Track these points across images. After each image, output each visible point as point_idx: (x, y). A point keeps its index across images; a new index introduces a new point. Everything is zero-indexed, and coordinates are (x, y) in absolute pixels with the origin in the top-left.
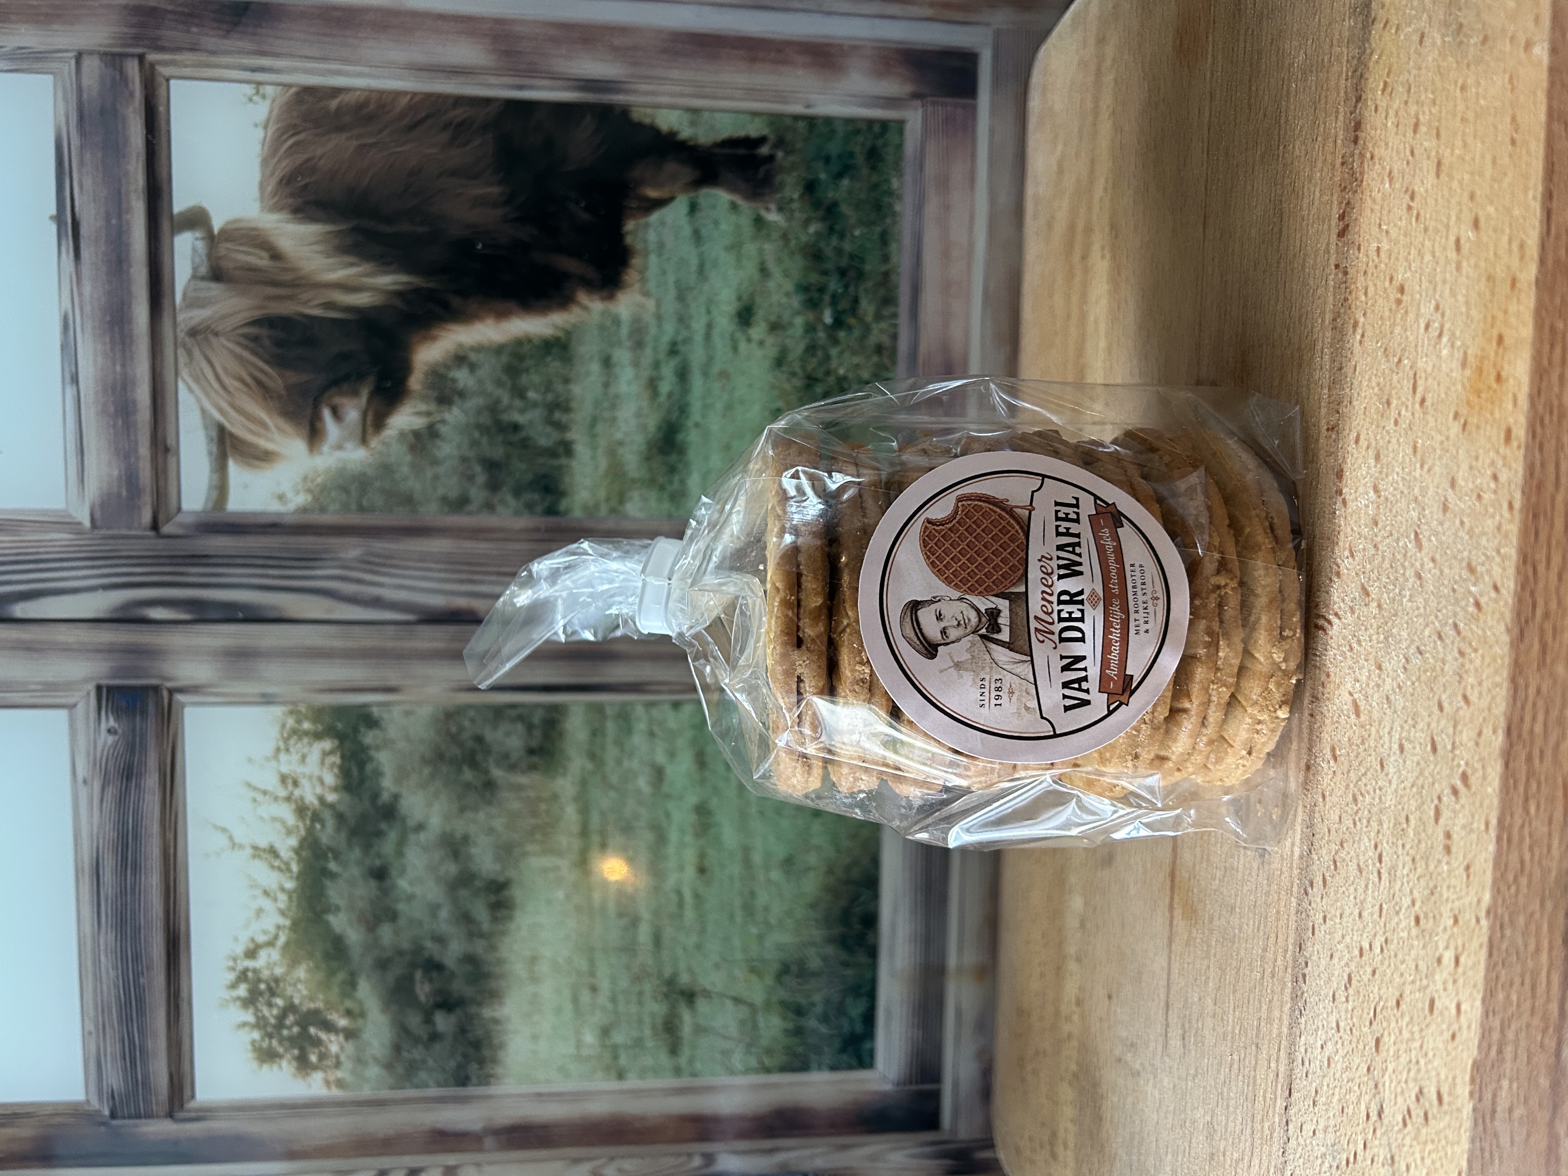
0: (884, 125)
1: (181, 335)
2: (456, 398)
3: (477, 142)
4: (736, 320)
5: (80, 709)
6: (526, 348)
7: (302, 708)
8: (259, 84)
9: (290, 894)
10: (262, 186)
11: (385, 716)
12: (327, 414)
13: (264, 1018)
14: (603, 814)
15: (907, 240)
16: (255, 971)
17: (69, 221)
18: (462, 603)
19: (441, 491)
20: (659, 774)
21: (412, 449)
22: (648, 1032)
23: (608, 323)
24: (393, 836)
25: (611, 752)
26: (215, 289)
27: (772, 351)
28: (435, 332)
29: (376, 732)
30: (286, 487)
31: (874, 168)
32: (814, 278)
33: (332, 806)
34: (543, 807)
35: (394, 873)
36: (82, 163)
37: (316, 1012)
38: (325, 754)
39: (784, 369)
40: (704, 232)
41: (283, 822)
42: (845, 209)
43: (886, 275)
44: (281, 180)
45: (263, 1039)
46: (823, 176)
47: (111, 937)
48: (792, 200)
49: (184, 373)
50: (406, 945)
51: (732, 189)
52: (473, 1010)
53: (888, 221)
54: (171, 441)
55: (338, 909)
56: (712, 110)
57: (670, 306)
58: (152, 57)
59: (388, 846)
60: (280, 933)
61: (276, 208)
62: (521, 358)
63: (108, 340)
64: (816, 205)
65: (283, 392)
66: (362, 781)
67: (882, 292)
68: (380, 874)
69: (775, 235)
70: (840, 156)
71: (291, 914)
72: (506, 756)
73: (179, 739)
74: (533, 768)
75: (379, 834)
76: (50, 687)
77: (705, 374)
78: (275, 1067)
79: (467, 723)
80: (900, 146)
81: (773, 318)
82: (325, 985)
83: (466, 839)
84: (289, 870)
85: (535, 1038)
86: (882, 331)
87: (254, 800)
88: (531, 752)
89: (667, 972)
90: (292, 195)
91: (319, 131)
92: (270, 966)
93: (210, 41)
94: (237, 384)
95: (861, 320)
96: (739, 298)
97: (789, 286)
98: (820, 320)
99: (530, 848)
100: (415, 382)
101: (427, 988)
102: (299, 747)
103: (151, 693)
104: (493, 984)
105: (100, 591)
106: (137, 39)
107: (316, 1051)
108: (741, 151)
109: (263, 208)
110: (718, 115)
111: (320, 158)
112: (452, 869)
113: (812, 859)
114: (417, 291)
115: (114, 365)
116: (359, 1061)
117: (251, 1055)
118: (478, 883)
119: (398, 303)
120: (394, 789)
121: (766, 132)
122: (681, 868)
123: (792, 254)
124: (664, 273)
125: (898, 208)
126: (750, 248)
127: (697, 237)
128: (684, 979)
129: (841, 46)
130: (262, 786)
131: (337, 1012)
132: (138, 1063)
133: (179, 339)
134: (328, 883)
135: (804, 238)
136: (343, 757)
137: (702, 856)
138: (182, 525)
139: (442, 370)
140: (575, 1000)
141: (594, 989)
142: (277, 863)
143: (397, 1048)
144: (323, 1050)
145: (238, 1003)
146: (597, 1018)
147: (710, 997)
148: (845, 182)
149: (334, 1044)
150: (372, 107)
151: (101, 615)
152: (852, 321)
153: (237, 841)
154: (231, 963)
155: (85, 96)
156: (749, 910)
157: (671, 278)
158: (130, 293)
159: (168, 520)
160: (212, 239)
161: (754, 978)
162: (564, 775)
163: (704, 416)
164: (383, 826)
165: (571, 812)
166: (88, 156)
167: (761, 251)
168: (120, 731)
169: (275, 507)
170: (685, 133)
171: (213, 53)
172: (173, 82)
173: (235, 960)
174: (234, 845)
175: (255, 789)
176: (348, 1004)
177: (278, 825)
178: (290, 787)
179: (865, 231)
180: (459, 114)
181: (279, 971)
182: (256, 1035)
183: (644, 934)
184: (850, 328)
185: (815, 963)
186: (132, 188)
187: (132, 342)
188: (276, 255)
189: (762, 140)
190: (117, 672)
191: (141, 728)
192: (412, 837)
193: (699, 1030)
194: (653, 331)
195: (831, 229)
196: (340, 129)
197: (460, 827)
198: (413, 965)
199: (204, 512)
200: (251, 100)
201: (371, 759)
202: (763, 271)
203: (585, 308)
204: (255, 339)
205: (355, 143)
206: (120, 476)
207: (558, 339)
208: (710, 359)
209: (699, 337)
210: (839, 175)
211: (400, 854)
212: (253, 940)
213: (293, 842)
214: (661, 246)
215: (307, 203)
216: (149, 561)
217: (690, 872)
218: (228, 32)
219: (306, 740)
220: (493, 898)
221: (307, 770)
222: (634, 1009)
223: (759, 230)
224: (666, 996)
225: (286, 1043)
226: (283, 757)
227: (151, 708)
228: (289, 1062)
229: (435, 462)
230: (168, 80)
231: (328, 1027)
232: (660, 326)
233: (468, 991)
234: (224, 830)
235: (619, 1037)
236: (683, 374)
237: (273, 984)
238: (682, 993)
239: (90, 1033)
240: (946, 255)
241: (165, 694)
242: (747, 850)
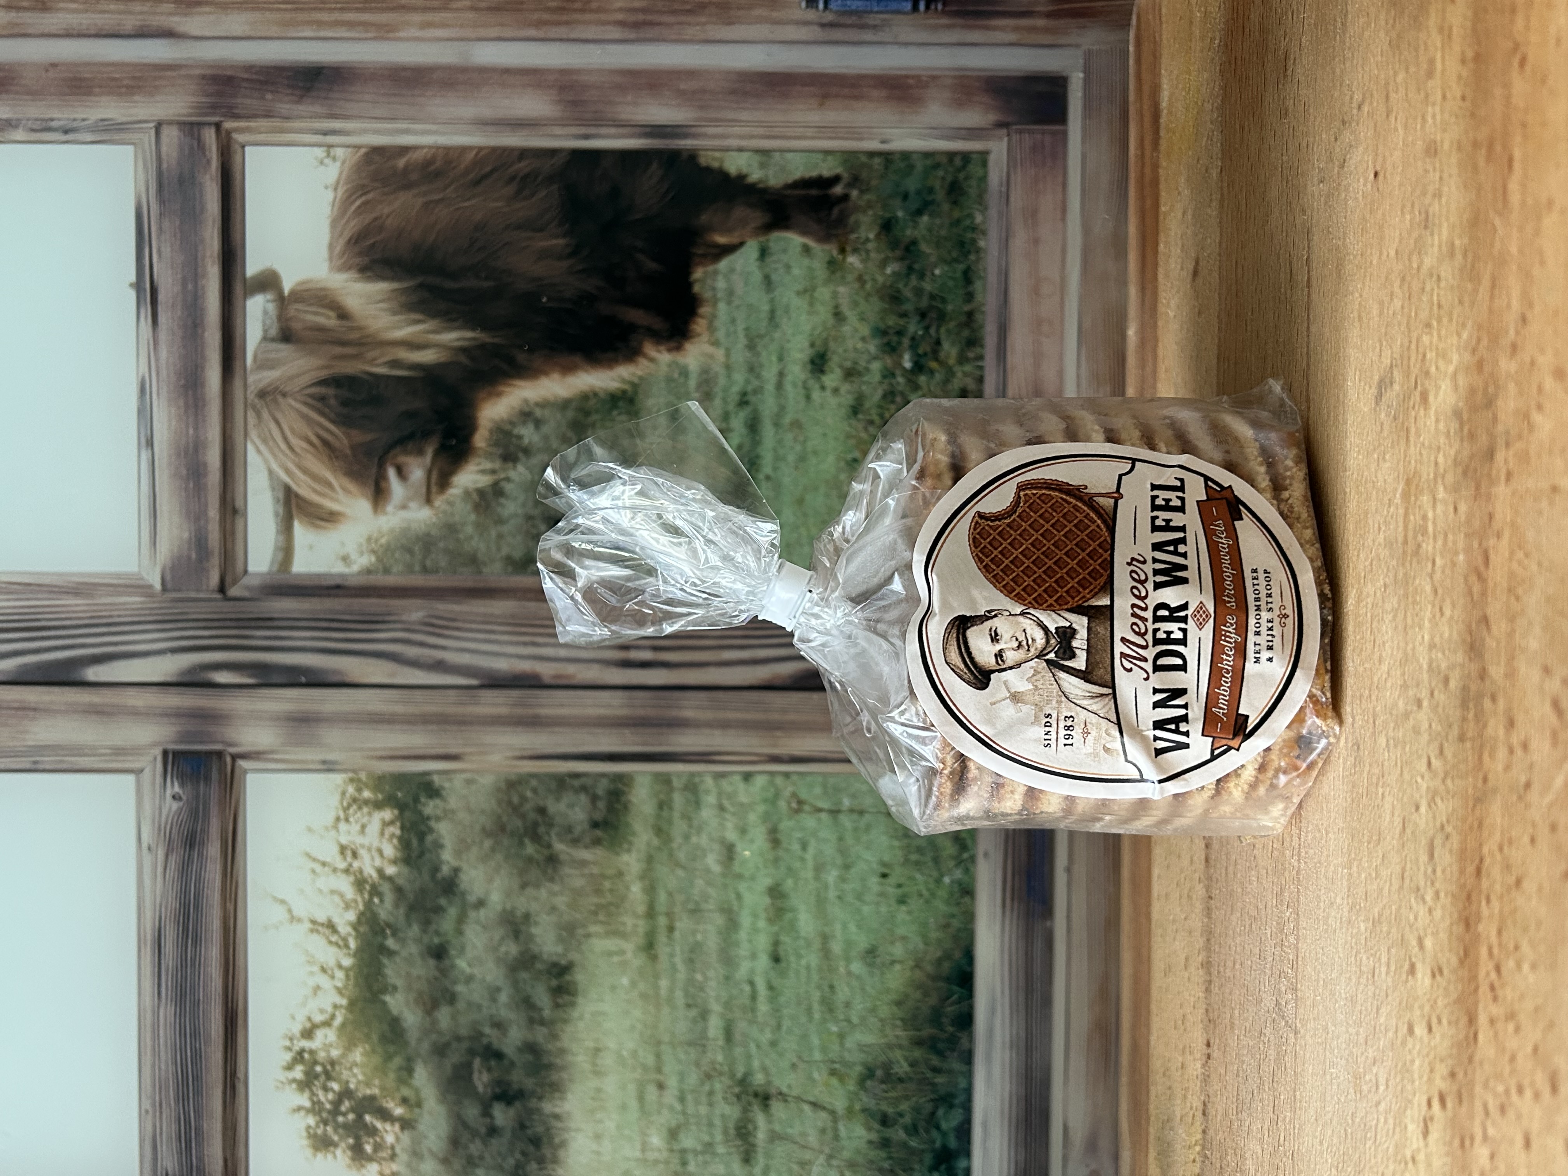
0: (966, 157)
1: (251, 397)
2: (521, 455)
3: (542, 194)
4: (809, 367)
5: (147, 775)
6: (592, 402)
7: (363, 776)
8: (330, 146)
9: (347, 970)
10: (331, 247)
11: (447, 785)
12: (391, 473)
13: (319, 1102)
14: (670, 894)
15: (992, 278)
16: (312, 1052)
17: (148, 286)
18: (526, 666)
19: (505, 551)
20: (729, 852)
21: (477, 507)
22: (719, 1137)
23: (676, 375)
24: (453, 912)
25: (679, 827)
26: (285, 350)
27: (847, 399)
28: (501, 388)
29: (437, 801)
30: (351, 548)
31: (955, 203)
32: (892, 321)
33: (390, 879)
34: (607, 884)
35: (453, 952)
36: (160, 230)
37: (372, 1098)
38: (385, 824)
39: (860, 416)
40: (774, 277)
41: (342, 896)
42: (924, 247)
43: (970, 315)
44: (350, 240)
45: (317, 1126)
46: (900, 214)
47: (171, 1010)
48: (868, 240)
49: (253, 434)
50: (464, 1032)
51: (804, 233)
52: (533, 1103)
53: (972, 257)
54: (239, 503)
55: (395, 988)
56: (782, 151)
57: (740, 356)
58: (228, 125)
59: (447, 924)
60: (337, 1013)
61: (344, 268)
62: (587, 414)
63: (181, 402)
64: (894, 244)
65: (348, 452)
66: (422, 854)
67: (966, 333)
68: (439, 953)
69: (850, 277)
70: (918, 192)
71: (347, 993)
72: (569, 829)
73: (241, 807)
74: (597, 842)
75: (439, 910)
76: (119, 751)
77: (777, 425)
78: (330, 1156)
79: (529, 794)
80: (984, 179)
81: (848, 364)
82: (381, 1070)
83: (527, 916)
84: (347, 946)
85: (598, 1137)
86: (966, 374)
87: (313, 871)
88: (595, 825)
89: (740, 1071)
90: (360, 254)
91: (386, 189)
92: (327, 1047)
93: (284, 107)
94: (304, 445)
95: (942, 363)
96: (812, 345)
97: (865, 330)
98: (899, 364)
99: (593, 929)
100: (480, 440)
101: (485, 1077)
102: (358, 816)
103: (214, 757)
104: (554, 1077)
105: (169, 655)
106: (214, 108)
107: (371, 1140)
108: (814, 192)
109: (332, 269)
110: (789, 156)
111: (388, 216)
112: (512, 949)
113: (898, 950)
114: (482, 346)
115: (187, 426)
116: (416, 1154)
117: (306, 1142)
118: (539, 966)
119: (463, 359)
120: (455, 863)
121: (839, 170)
122: (754, 956)
123: (868, 295)
124: (733, 321)
125: (982, 243)
126: (824, 293)
127: (768, 282)
128: (759, 1078)
129: (917, 77)
130: (321, 858)
131: (393, 1099)
132: (193, 1145)
133: (249, 401)
134: (385, 961)
135: (880, 279)
136: (402, 828)
137: (776, 943)
138: (248, 588)
139: (508, 427)
140: (641, 1098)
141: (661, 1086)
142: (334, 938)
143: (455, 1142)
144: (378, 1139)
145: (294, 1086)
146: (666, 1118)
147: (786, 1101)
148: (925, 218)
149: (390, 1134)
150: (438, 164)
151: (169, 679)
152: (933, 365)
153: (295, 913)
154: (288, 1043)
155: (165, 166)
156: (828, 1005)
157: (741, 327)
158: (203, 357)
159: (235, 582)
160: (282, 301)
161: (834, 1081)
162: (629, 851)
163: (775, 469)
164: (443, 901)
165: (636, 890)
166: (166, 224)
167: (835, 295)
168: (184, 798)
169: (339, 568)
170: (755, 176)
171: (287, 118)
172: (247, 149)
173: (291, 1039)
174: (293, 919)
175: (314, 860)
176: (406, 1092)
177: (337, 899)
178: (349, 859)
179: (946, 268)
180: (523, 167)
181: (335, 1053)
182: (311, 1121)
183: (715, 1027)
184: (932, 372)
185: (902, 1068)
186: (208, 254)
187: (204, 406)
188: (343, 315)
189: (835, 180)
190: (185, 737)
191: (204, 795)
192: (472, 914)
193: (774, 1137)
194: (722, 381)
195: (910, 269)
196: (408, 186)
197: (522, 904)
198: (472, 1052)
199: (268, 574)
200: (322, 163)
201: (431, 830)
202: (838, 315)
203: (652, 360)
204: (322, 399)
205: (420, 201)
206: (190, 538)
207: (624, 392)
208: (782, 408)
209: (770, 387)
210: (919, 212)
211: (460, 932)
212: (309, 1019)
213: (352, 916)
214: (730, 293)
215: (374, 262)
216: (217, 624)
217: (764, 961)
218: (302, 97)
219: (365, 810)
220: (554, 983)
221: (366, 841)
222: (703, 1110)
223: (833, 272)
224: (738, 1097)
225: (341, 1131)
226: (343, 826)
227: (215, 774)
228: (344, 1151)
229: (500, 521)
230: (243, 147)
231: (385, 1115)
232: (729, 376)
233: (529, 1083)
234: (283, 902)
235: (688, 1141)
236: (753, 426)
237: (329, 1067)
238: (756, 1095)
239: (147, 1112)
240: (1036, 291)
241: (229, 760)
242: (825, 938)
